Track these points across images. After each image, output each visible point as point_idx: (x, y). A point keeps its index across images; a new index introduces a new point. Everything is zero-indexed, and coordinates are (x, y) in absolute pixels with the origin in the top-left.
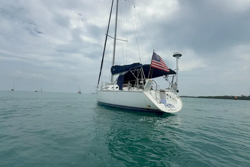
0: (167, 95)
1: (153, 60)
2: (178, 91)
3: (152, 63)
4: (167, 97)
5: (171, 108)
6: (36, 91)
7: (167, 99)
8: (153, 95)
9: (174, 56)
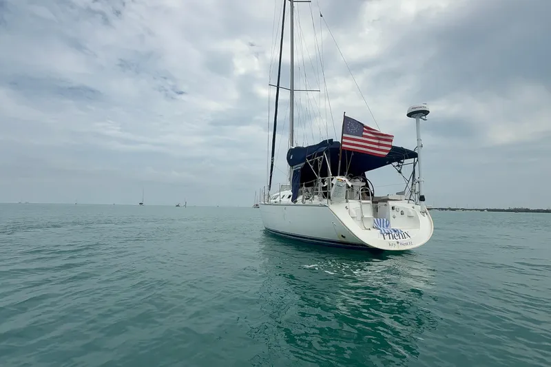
0: (393, 208)
1: (344, 135)
2: (422, 198)
3: (344, 140)
4: (392, 213)
5: (399, 240)
6: (178, 206)
7: (394, 217)
8: (353, 211)
9: (410, 115)
